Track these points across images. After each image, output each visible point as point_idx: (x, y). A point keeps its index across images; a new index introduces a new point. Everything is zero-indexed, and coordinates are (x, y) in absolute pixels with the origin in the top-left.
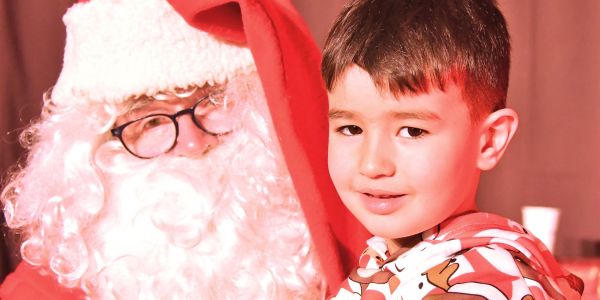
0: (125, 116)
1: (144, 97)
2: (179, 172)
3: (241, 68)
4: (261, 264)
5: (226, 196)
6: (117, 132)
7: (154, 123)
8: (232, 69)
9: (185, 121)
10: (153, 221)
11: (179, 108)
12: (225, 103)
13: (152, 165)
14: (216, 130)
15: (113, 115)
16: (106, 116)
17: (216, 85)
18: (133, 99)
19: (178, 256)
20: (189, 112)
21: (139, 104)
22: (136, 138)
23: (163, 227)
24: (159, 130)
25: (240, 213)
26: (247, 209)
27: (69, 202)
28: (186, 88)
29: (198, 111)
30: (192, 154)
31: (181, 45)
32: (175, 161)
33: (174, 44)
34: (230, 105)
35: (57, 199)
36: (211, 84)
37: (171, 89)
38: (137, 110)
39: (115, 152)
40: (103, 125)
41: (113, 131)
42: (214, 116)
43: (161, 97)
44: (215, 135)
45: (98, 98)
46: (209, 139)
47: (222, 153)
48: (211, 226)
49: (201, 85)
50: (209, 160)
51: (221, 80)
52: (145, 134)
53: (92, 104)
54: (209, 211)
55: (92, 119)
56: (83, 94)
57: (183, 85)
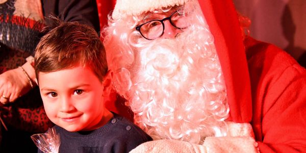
0: (142, 21)
1: (149, 12)
2: (165, 45)
4: (200, 85)
5: (185, 54)
6: (138, 28)
7: (154, 24)
9: (167, 23)
10: (154, 68)
11: (164, 17)
12: (184, 13)
13: (154, 42)
14: (181, 27)
15: (137, 20)
16: (134, 22)
17: (180, 6)
18: (145, 14)
19: (165, 81)
20: (169, 19)
21: (147, 17)
22: (147, 31)
23: (158, 69)
24: (156, 28)
25: (191, 61)
26: (195, 60)
28: (167, 7)
29: (173, 19)
30: (171, 37)
32: (163, 40)
34: (186, 15)
36: (178, 5)
37: (160, 8)
38: (147, 19)
39: (137, 37)
40: (132, 25)
41: (136, 28)
43: (156, 12)
44: (180, 29)
45: (130, 14)
46: (178, 30)
47: (182, 36)
48: (179, 68)
49: (173, 6)
50: (177, 39)
51: (182, 3)
52: (150, 30)
53: (128, 16)
54: (178, 61)
55: (128, 23)
56: (124, 12)
57: (165, 6)
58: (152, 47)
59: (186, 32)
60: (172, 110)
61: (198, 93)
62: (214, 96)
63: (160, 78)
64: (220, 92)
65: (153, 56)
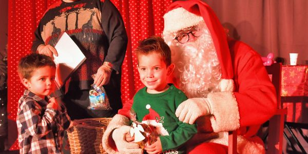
0: (178, 35)
1: (181, 31)
2: (190, 45)
4: (208, 62)
5: (200, 48)
6: (176, 38)
7: (184, 36)
8: (199, 22)
9: (190, 35)
11: (189, 32)
12: (198, 29)
13: (185, 44)
15: (175, 35)
16: (174, 36)
18: (179, 31)
20: (191, 32)
22: (181, 39)
24: (185, 37)
25: (203, 51)
26: (205, 51)
29: (193, 32)
30: (193, 41)
32: (189, 43)
36: (195, 26)
37: (187, 28)
38: (180, 34)
40: (174, 38)
42: (196, 33)
43: (185, 30)
44: (196, 37)
45: (172, 32)
47: (198, 40)
48: (197, 55)
49: (193, 26)
50: (196, 42)
51: (197, 24)
53: (171, 33)
54: (196, 51)
55: (171, 37)
56: (169, 32)
57: (189, 27)
58: (184, 46)
59: (200, 38)
60: (194, 73)
62: (214, 68)
64: (217, 66)
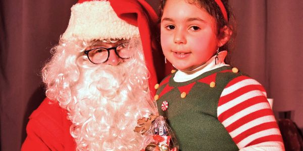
0: (90, 47)
1: (98, 40)
2: (108, 70)
3: (136, 35)
4: (135, 109)
5: (126, 81)
6: (86, 53)
7: (100, 51)
8: (133, 34)
9: (112, 52)
10: (97, 88)
11: (110, 46)
12: (129, 47)
13: (99, 66)
14: (123, 57)
15: (86, 45)
16: (82, 46)
17: (126, 40)
18: (94, 41)
19: (105, 101)
20: (114, 48)
21: (96, 43)
22: (93, 55)
23: (100, 90)
24: (101, 54)
25: (130, 88)
26: (132, 87)
27: (66, 76)
29: (117, 49)
30: (114, 64)
31: (115, 23)
32: (107, 66)
33: (113, 22)
34: (131, 47)
35: (62, 74)
36: (124, 39)
37: (109, 39)
38: (95, 46)
39: (84, 60)
40: (81, 49)
42: (123, 51)
43: (105, 41)
45: (81, 39)
46: (121, 59)
48: (118, 92)
49: (120, 39)
50: (120, 67)
51: (128, 38)
53: (79, 41)
54: (118, 85)
55: (77, 46)
56: (76, 36)
57: (114, 38)
58: (97, 70)
60: (109, 127)
61: (133, 117)
63: (100, 98)
65: (97, 78)
